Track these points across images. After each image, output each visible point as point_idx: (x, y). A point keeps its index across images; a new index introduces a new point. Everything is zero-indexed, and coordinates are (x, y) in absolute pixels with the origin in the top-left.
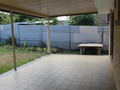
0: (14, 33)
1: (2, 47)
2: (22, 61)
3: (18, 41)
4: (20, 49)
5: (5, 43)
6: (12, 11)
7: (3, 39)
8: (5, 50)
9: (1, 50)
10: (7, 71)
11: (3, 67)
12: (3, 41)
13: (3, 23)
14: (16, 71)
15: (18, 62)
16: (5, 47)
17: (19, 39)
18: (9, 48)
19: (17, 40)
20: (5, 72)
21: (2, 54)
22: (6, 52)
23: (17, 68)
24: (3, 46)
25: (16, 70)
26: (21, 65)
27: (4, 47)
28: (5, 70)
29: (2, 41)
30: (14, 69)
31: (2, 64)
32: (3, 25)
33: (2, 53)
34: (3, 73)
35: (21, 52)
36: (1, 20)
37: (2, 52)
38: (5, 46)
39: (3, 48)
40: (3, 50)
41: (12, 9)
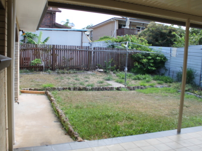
0: (188, 62)
1: (168, 84)
2: (196, 117)
3: (199, 78)
4: (199, 93)
5: (175, 79)
6: (189, 22)
7: (173, 72)
8: (172, 91)
9: (166, 90)
10: (164, 130)
11: (159, 121)
12: (173, 75)
13: (177, 46)
14: (179, 135)
15: (188, 118)
16: (174, 85)
17: (201, 75)
18: (179, 89)
19: (197, 75)
20: (159, 131)
21: (166, 96)
22: (172, 95)
23: (182, 130)
24: (170, 82)
25: (179, 132)
26: (192, 126)
27: (171, 84)
28: (161, 126)
29: (171, 74)
30: (176, 130)
31: (161, 114)
32: (176, 48)
33: (167, 94)
34: (156, 131)
35: (200, 100)
36: (175, 41)
37: (167, 92)
38: (174, 83)
39: (170, 86)
40: (169, 90)
41: (189, 19)
